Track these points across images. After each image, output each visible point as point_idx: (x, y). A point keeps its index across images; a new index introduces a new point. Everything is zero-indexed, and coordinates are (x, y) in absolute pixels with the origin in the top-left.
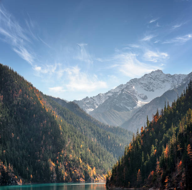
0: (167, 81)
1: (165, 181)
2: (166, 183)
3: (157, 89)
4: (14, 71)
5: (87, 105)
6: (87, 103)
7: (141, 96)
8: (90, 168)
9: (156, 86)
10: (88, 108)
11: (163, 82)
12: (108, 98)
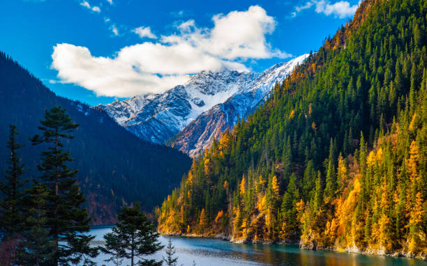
0: (233, 81)
1: (243, 226)
2: (244, 228)
3: (218, 91)
4: (14, 60)
5: (117, 112)
6: (117, 109)
7: (197, 101)
8: (126, 204)
9: (217, 88)
10: (119, 116)
11: (228, 82)
12: (148, 102)
